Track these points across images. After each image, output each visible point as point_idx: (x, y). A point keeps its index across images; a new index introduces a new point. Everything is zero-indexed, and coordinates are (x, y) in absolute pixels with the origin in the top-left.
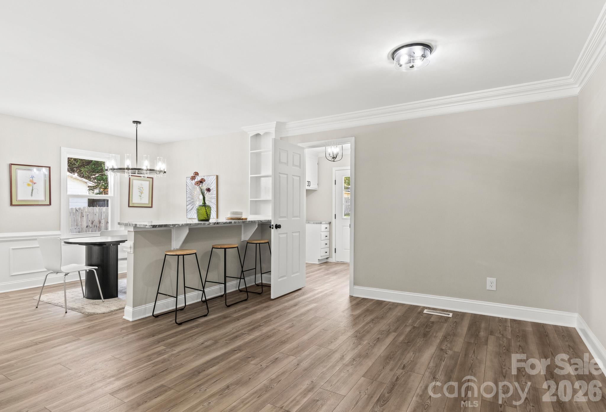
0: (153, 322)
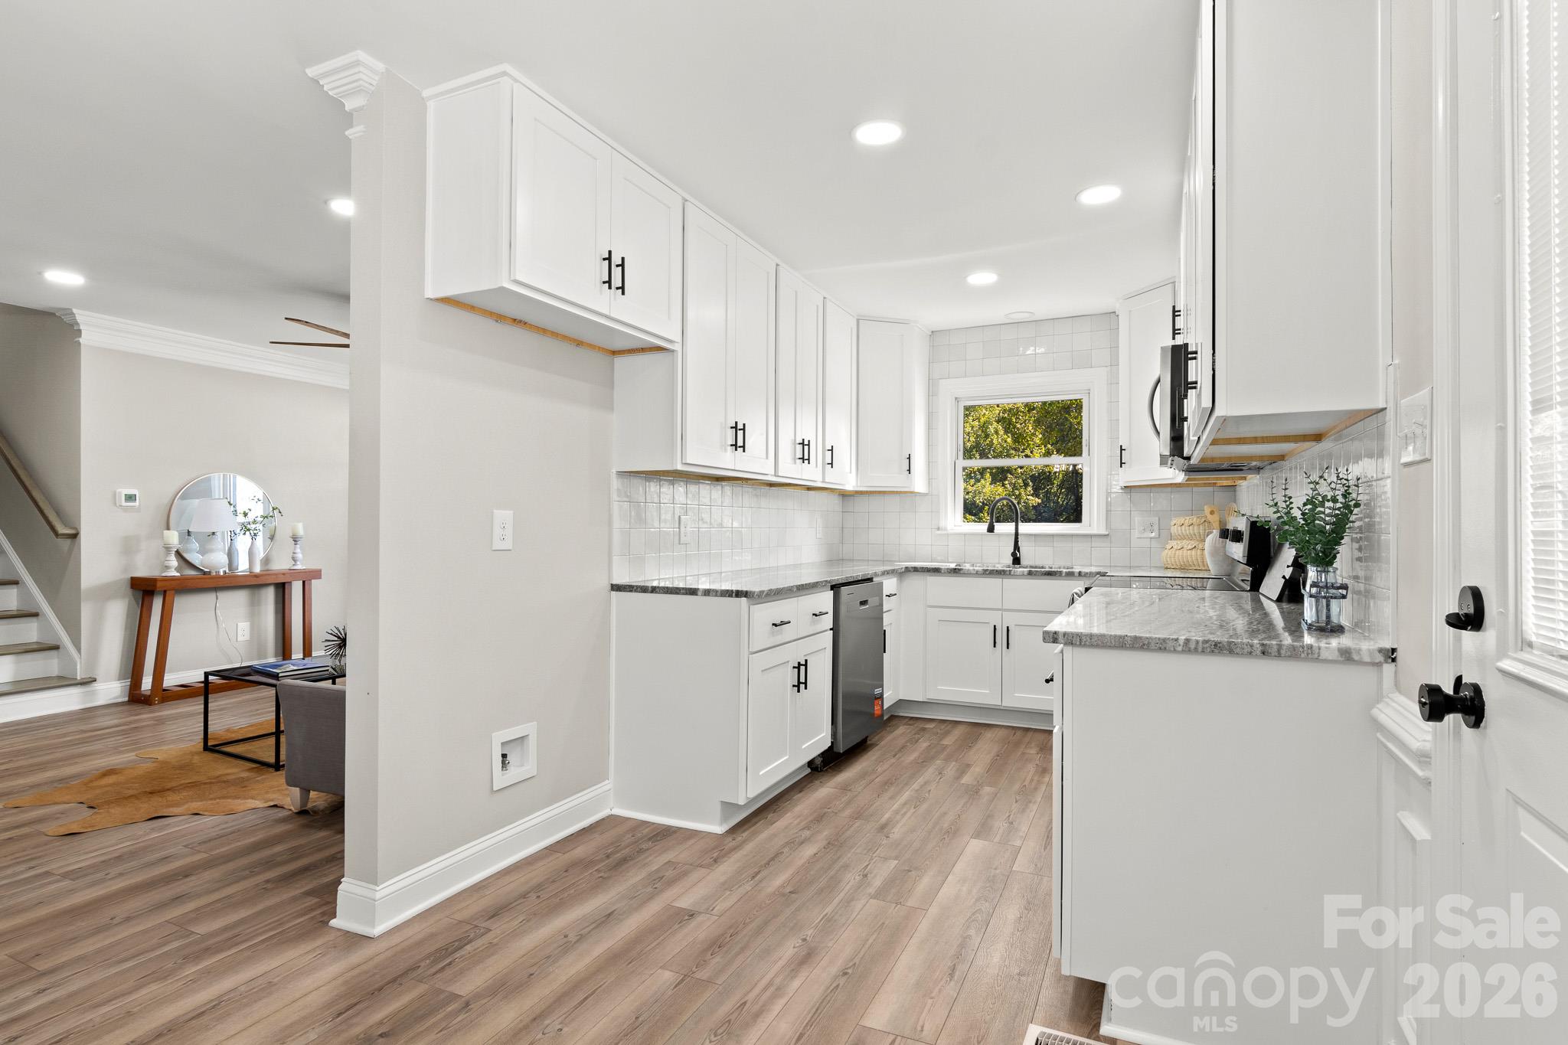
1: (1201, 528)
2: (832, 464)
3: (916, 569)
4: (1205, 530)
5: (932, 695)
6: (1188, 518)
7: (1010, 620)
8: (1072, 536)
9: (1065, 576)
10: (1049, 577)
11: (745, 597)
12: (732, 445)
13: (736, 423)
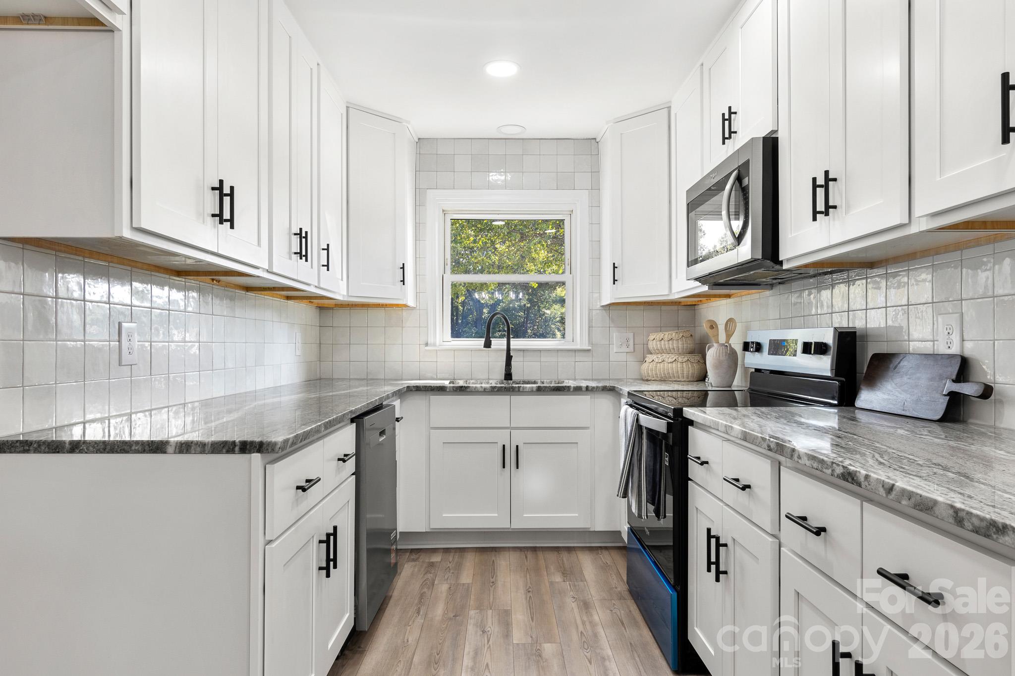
1: (680, 343)
2: (328, 266)
3: (418, 389)
4: (683, 344)
5: (436, 525)
6: (667, 333)
7: (519, 438)
8: (558, 351)
9: (573, 391)
10: (556, 393)
11: (259, 451)
12: (213, 215)
13: (221, 182)
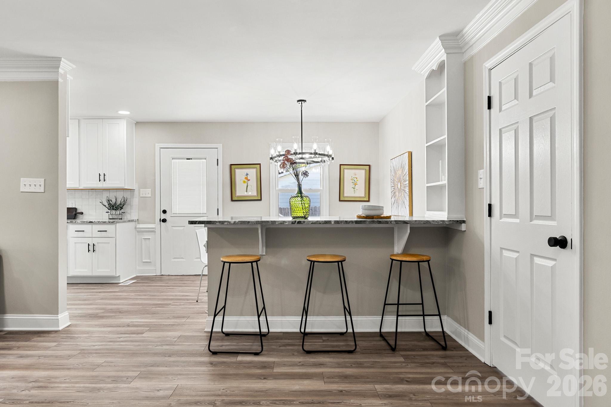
0: (222, 340)
